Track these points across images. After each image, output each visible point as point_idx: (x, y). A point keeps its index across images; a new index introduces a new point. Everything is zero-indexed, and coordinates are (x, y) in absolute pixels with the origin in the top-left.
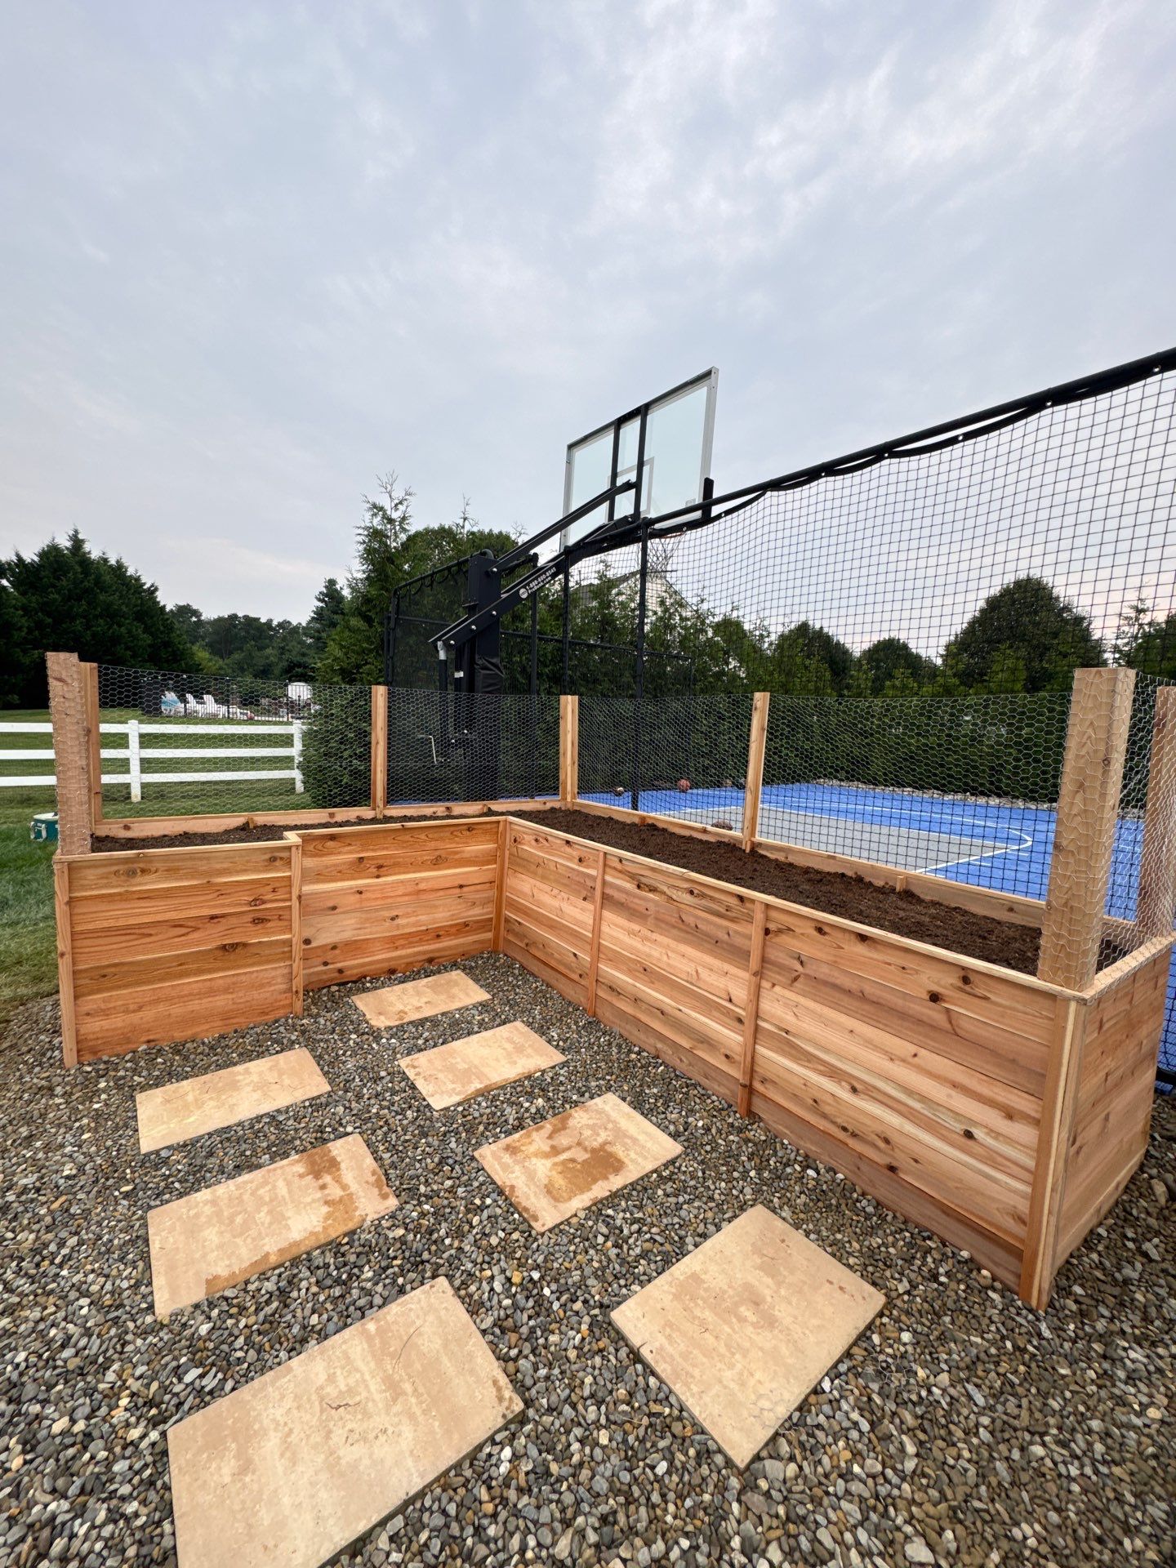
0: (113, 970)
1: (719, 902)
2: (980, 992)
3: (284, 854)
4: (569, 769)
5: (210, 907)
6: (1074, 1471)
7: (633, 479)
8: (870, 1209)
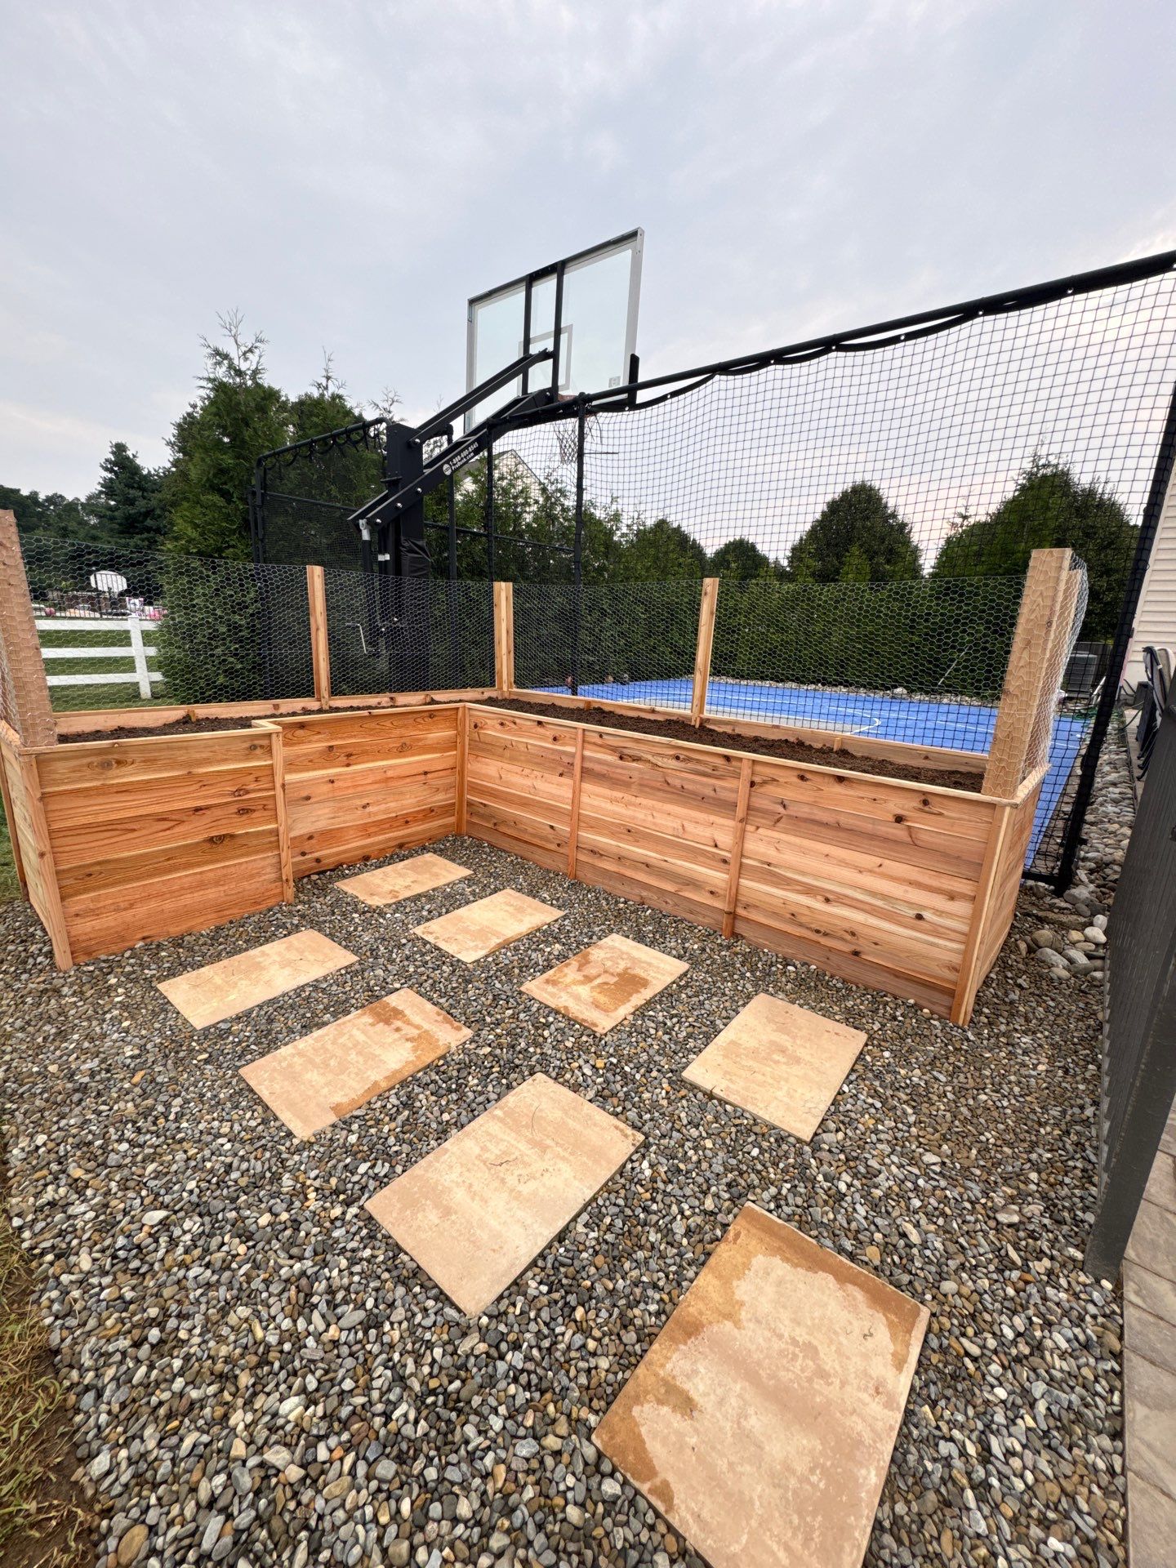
0: (98, 868)
1: (705, 763)
2: (936, 810)
3: (265, 742)
4: (505, 658)
5: (194, 799)
6: (1005, 1103)
7: (551, 348)
8: (839, 985)
